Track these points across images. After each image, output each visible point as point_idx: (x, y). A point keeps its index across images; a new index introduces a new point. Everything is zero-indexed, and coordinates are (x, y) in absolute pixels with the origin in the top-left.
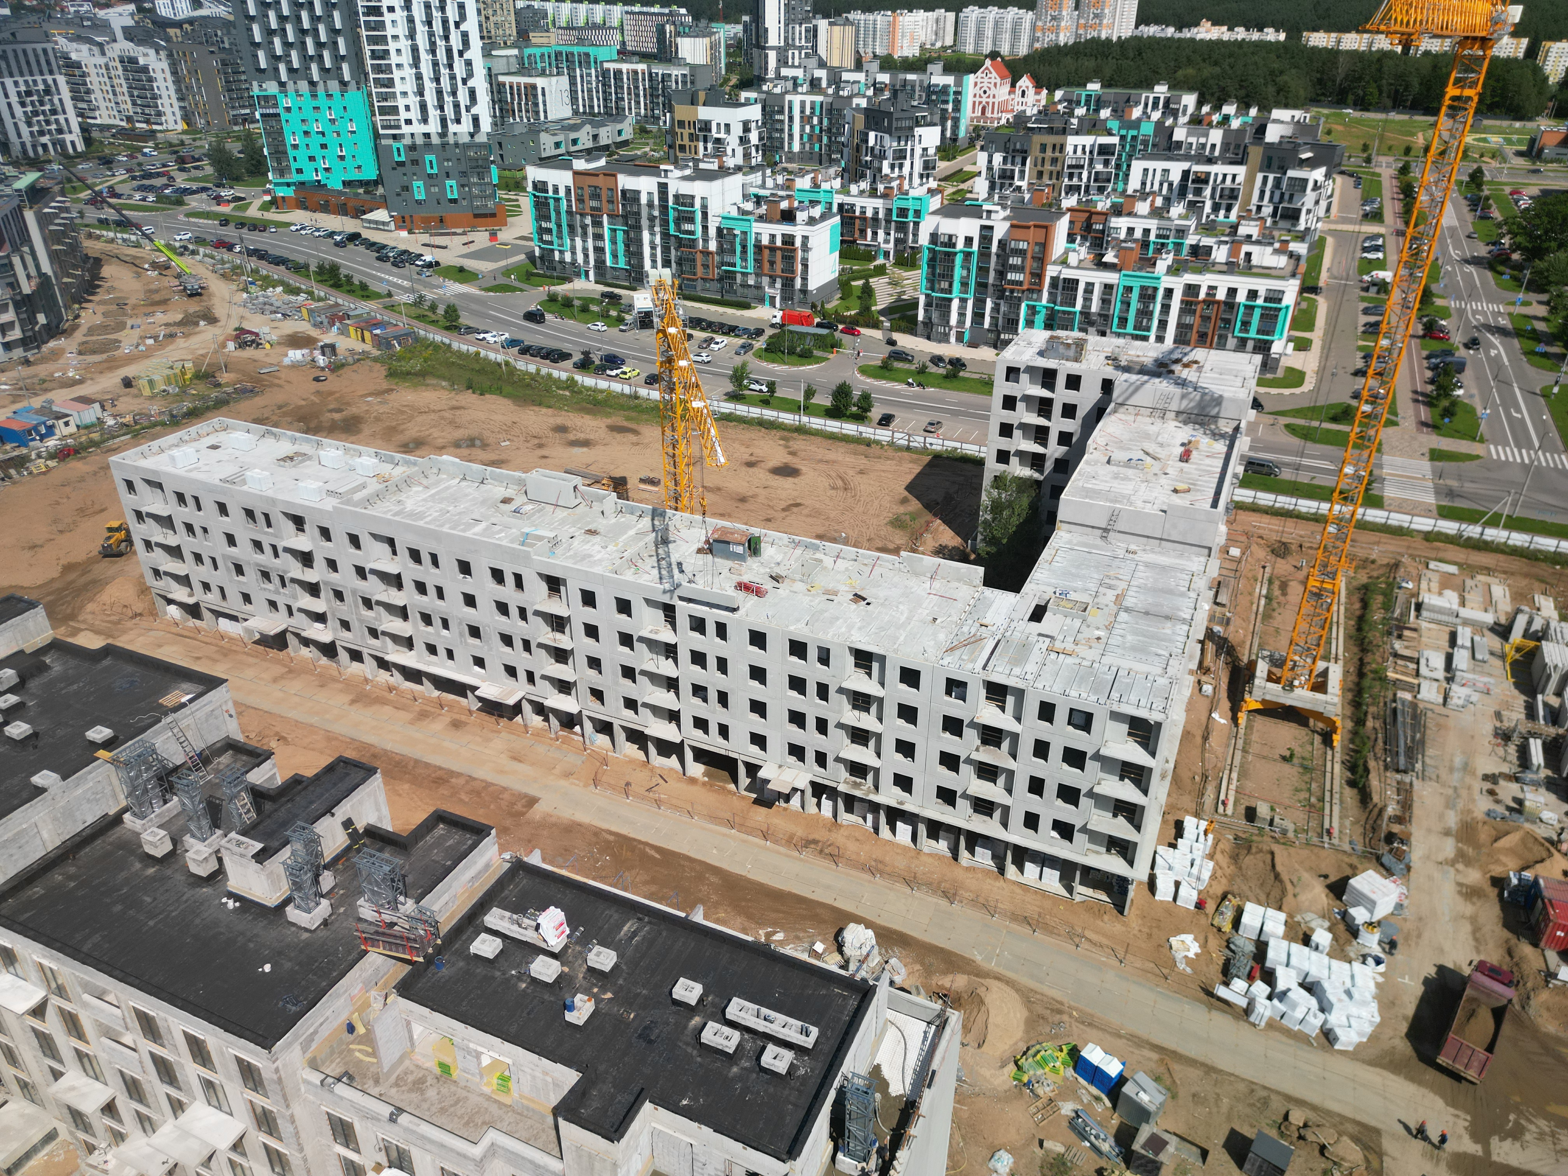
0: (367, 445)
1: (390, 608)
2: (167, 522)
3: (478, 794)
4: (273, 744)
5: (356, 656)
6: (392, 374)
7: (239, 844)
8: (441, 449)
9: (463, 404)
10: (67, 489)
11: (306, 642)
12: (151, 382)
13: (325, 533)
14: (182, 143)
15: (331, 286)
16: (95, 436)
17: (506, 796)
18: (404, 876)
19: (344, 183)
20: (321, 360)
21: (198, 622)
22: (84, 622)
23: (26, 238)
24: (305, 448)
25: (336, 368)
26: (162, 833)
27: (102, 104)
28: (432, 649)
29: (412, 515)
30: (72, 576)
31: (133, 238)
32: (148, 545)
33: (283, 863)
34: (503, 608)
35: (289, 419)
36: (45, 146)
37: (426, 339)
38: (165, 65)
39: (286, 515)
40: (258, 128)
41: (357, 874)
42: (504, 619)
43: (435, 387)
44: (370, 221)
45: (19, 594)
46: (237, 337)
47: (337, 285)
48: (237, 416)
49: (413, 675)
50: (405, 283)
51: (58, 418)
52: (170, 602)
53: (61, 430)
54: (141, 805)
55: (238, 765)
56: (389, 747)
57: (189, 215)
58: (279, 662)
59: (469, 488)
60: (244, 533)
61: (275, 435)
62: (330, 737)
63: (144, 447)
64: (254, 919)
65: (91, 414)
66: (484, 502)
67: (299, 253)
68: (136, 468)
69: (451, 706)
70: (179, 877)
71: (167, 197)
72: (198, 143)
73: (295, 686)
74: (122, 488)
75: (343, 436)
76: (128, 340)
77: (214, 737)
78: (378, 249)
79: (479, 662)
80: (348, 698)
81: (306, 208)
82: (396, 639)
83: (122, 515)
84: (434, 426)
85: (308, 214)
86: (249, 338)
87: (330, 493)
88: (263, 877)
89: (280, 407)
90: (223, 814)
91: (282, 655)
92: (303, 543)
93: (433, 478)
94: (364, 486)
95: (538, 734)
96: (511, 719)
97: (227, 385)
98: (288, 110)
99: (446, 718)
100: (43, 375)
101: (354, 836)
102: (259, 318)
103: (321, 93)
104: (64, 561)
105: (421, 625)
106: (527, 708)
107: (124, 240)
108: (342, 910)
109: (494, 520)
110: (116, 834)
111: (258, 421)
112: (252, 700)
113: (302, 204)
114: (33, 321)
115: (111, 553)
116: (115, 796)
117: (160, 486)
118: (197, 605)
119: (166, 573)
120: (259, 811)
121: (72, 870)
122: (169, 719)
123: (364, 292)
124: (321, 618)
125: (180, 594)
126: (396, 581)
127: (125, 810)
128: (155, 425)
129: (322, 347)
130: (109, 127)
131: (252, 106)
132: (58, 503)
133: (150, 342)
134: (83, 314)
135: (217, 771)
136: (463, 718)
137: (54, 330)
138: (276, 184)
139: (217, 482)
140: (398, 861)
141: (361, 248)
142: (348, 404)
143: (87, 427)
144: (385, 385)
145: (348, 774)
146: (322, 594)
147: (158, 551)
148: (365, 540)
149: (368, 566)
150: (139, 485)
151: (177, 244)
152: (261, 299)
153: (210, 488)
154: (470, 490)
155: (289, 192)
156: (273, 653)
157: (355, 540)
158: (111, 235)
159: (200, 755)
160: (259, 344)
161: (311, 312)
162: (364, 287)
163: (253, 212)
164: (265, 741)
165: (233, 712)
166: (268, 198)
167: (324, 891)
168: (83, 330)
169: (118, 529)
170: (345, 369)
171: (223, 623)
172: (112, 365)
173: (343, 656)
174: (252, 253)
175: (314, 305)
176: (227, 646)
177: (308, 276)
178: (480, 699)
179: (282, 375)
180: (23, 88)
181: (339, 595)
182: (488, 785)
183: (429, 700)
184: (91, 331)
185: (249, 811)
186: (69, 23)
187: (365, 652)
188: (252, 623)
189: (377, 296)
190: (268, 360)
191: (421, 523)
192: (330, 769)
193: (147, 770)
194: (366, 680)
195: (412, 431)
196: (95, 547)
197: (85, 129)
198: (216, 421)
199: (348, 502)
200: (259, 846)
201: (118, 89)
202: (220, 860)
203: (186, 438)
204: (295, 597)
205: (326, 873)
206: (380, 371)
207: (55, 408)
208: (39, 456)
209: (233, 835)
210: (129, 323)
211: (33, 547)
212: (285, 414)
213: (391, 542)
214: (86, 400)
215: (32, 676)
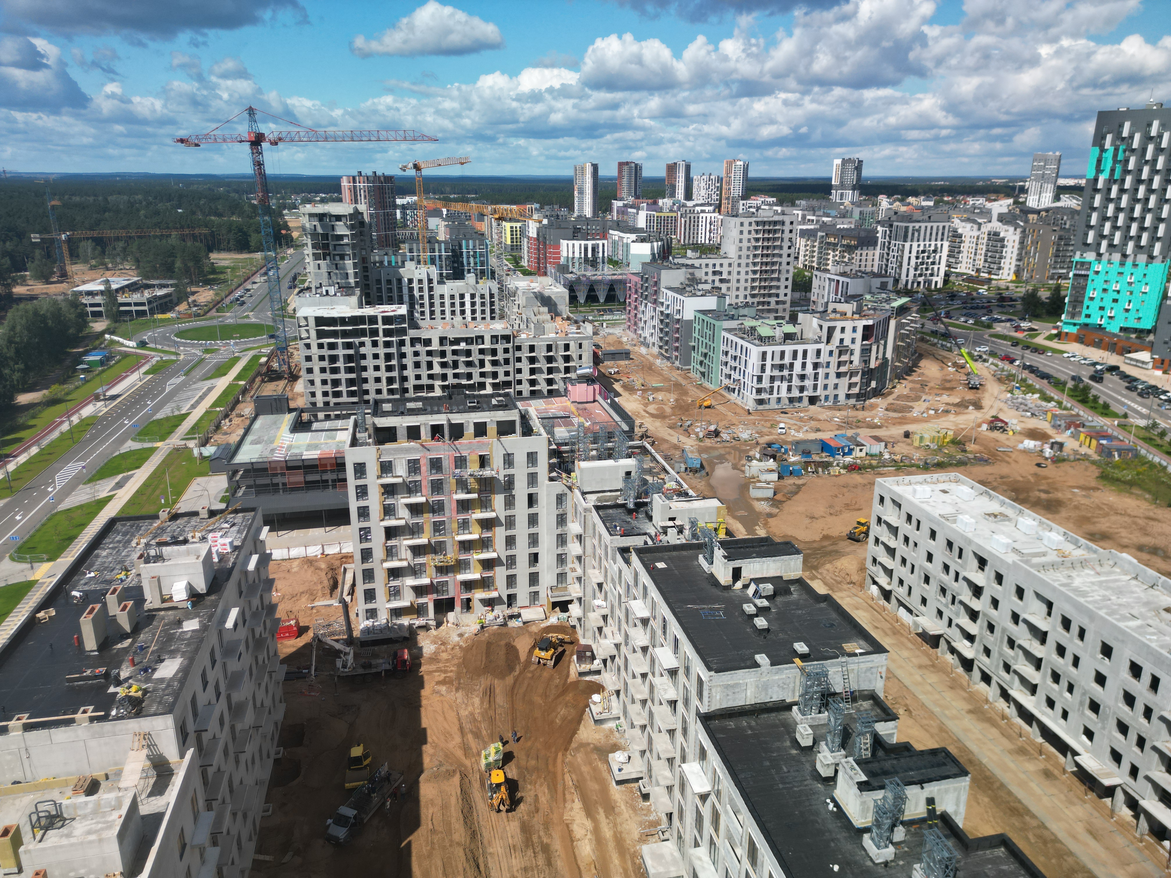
0: (1060, 524)
1: (1028, 655)
2: (894, 530)
3: (1045, 842)
4: (901, 711)
5: (986, 678)
6: (1104, 477)
7: (852, 768)
8: (1123, 547)
9: (1160, 517)
10: (845, 490)
11: (953, 651)
12: (922, 438)
13: (999, 578)
14: (1007, 288)
15: (1079, 401)
16: (874, 463)
17: (1070, 860)
18: (957, 869)
19: (1122, 329)
20: (1048, 452)
21: (886, 603)
22: (821, 574)
23: (885, 336)
24: (1009, 512)
25: (1057, 460)
26: (810, 731)
27: (965, 260)
28: (1051, 703)
29: (1076, 590)
30: (826, 543)
31: (949, 345)
32: (877, 540)
33: (875, 801)
34: (1130, 700)
35: (1005, 488)
36: (919, 283)
37: (1145, 457)
38: (1017, 238)
39: (975, 554)
40: (1067, 283)
41: (922, 844)
42: (1127, 708)
43: (1138, 497)
44: (1131, 359)
45: (794, 542)
46: (992, 422)
47: (1084, 401)
48: (969, 475)
49: (1028, 717)
50: (1144, 411)
51: (857, 445)
52: (875, 583)
53: (857, 453)
54: (806, 706)
55: (873, 713)
56: (985, 761)
57: (992, 336)
58: (928, 656)
59: (1138, 589)
60: (941, 555)
61: (990, 496)
62: (942, 729)
63: (901, 478)
64: (841, 827)
65: (877, 448)
66: (1147, 604)
67: (1064, 373)
68: (890, 490)
69: (1049, 757)
70: (808, 766)
71: (982, 322)
72: (1018, 290)
73: (933, 678)
74: (877, 499)
75: (1043, 512)
76: (918, 408)
77: (865, 686)
78: (1131, 382)
79: (1089, 734)
80: (968, 707)
81: (1082, 342)
82: (1023, 681)
83: (869, 516)
84: (1125, 528)
85: (1082, 347)
86: (1000, 424)
87: (1015, 550)
88: (858, 802)
89: (1002, 477)
90: (850, 742)
91: (932, 651)
92: (979, 578)
93: (1106, 568)
94: (1044, 554)
95: (1122, 825)
96: (1100, 797)
97: (971, 452)
98: (1097, 273)
99: (1040, 764)
100: (860, 418)
101: (932, 813)
102: (1013, 412)
103: (1129, 262)
104: (825, 533)
105: (1049, 681)
106: (1120, 796)
107: (942, 345)
108: (901, 863)
109: (1150, 622)
110: (784, 715)
111: (982, 483)
112: (900, 673)
113: (1080, 339)
114: (868, 384)
115: (853, 538)
116: (794, 691)
117: (899, 506)
118: (890, 592)
119: (880, 563)
120: (874, 754)
121: (753, 723)
122: (843, 659)
123: (1105, 410)
124: (971, 638)
125: (883, 580)
126: (1042, 637)
127: (796, 704)
128: (912, 466)
129: (1053, 443)
130: (962, 274)
131: (1070, 268)
132: (836, 496)
133: (932, 412)
134: (898, 386)
135: (858, 710)
136: (1056, 772)
137: (877, 393)
138: (1066, 323)
139: (937, 515)
140: (958, 854)
141: (1116, 378)
142: (1057, 489)
143: (871, 456)
144: (1093, 484)
145: (944, 764)
146: (979, 621)
147: (881, 547)
148: (1028, 594)
149: (1023, 615)
150: (887, 501)
151: (976, 354)
152: (1020, 400)
153: (931, 519)
154: (1137, 589)
155: (1074, 330)
156: (926, 647)
157: (1020, 592)
158: (936, 341)
159: (852, 693)
160: (1005, 430)
161: (1054, 416)
162: (1106, 406)
163: (1040, 340)
164: (897, 706)
165: (884, 675)
166: (1055, 332)
167: (895, 840)
168: (894, 396)
169: (863, 525)
170: (1065, 464)
171: (902, 611)
172: (903, 421)
173: (976, 674)
174: (1025, 367)
175: (1059, 412)
176: (898, 628)
177: (1063, 391)
178: (1077, 765)
179: (1013, 456)
180: (921, 248)
181: (991, 628)
182: (1056, 840)
183: (1032, 743)
184: (898, 398)
185: (867, 749)
186: (966, 211)
187: (995, 679)
188: (919, 619)
189: (1115, 415)
190: (1007, 443)
191: (1082, 600)
192: (934, 752)
193: (818, 685)
194: (987, 701)
195: (1103, 525)
196: (846, 530)
197: (947, 275)
198: (953, 475)
199: (1027, 562)
200: (864, 778)
201: (979, 252)
202: (836, 771)
203: (929, 480)
204: (957, 615)
205: (901, 828)
206: (1095, 472)
207: (858, 439)
208: (838, 465)
209: (851, 759)
210: (924, 398)
211: (812, 518)
212: (1004, 483)
213: (1050, 605)
214: (878, 439)
215: (781, 594)
